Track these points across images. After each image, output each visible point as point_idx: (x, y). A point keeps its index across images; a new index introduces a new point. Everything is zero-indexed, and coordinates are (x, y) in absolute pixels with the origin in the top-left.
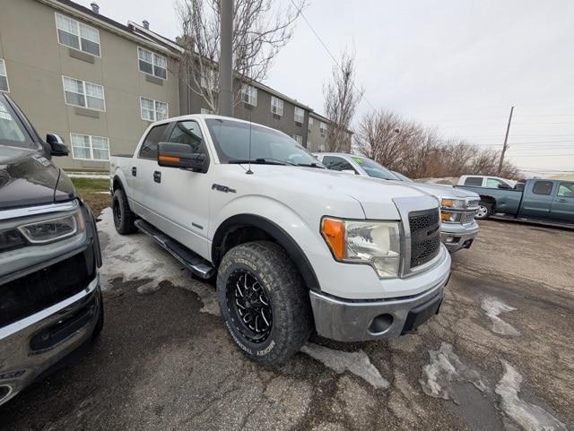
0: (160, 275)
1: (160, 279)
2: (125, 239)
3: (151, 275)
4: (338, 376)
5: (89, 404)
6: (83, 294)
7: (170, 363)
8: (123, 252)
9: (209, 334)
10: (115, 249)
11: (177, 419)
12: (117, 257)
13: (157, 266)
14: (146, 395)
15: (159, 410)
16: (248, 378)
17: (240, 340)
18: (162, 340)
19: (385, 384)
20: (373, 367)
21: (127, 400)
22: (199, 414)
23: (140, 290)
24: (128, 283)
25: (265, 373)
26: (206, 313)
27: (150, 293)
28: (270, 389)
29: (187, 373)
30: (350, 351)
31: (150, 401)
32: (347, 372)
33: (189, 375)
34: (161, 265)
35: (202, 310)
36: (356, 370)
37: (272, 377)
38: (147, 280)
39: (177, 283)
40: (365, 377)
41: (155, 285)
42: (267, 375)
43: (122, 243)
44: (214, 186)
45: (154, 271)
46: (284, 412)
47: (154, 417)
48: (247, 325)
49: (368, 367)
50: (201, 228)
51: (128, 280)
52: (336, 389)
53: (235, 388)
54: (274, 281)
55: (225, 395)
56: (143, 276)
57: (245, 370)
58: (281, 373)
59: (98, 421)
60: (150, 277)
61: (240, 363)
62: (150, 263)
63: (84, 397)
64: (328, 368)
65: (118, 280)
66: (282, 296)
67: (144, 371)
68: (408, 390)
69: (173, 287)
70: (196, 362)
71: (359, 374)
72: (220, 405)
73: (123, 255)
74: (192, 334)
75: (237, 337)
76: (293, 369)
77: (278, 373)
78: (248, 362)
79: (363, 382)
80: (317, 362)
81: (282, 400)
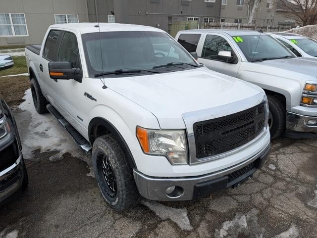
0: (64, 148)
1: (64, 152)
2: (42, 118)
3: (59, 148)
4: (161, 221)
5: (24, 220)
6: (14, 165)
7: (65, 205)
8: (40, 129)
9: (90, 190)
10: (36, 127)
11: (65, 231)
12: (37, 133)
13: (63, 141)
14: (51, 219)
15: (57, 227)
16: (107, 216)
17: (104, 195)
18: (62, 192)
19: (190, 228)
20: (187, 218)
21: (42, 220)
22: (77, 230)
23: (51, 159)
24: (44, 153)
25: (117, 215)
26: (91, 177)
27: (57, 162)
28: (117, 223)
29: (73, 211)
30: (177, 208)
31: (53, 222)
32: (168, 220)
33: (74, 212)
34: (65, 141)
35: (88, 175)
36: (174, 219)
37: (121, 218)
38: (56, 152)
39: (75, 155)
40: (179, 223)
41: (60, 155)
42: (118, 216)
43: (40, 121)
44: (86, 94)
45: (60, 145)
46: (121, 234)
47: (54, 229)
48: (109, 186)
49: (184, 218)
50: (82, 120)
51: (44, 151)
52: (157, 227)
53: (97, 221)
54: (115, 163)
55: (91, 223)
56: (53, 149)
57: (106, 212)
58: (126, 216)
59: (29, 228)
60: (58, 149)
61: (104, 208)
62: (58, 139)
63: (22, 217)
64: (157, 216)
65: (37, 151)
66: (119, 173)
67: (51, 208)
68: (204, 233)
69: (72, 158)
70: (79, 206)
71: (175, 221)
72: (88, 227)
73: (41, 131)
74: (79, 189)
75: (104, 193)
76: (135, 215)
77: (125, 216)
78: (109, 208)
79: (175, 226)
80: (151, 212)
81: (122, 229)
